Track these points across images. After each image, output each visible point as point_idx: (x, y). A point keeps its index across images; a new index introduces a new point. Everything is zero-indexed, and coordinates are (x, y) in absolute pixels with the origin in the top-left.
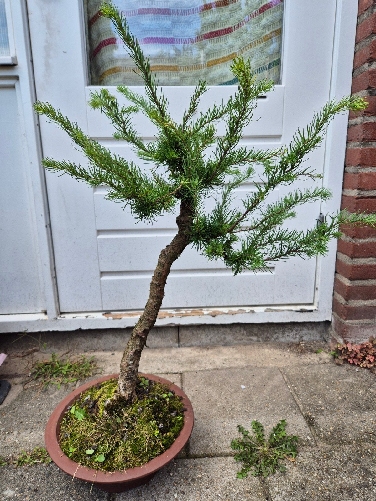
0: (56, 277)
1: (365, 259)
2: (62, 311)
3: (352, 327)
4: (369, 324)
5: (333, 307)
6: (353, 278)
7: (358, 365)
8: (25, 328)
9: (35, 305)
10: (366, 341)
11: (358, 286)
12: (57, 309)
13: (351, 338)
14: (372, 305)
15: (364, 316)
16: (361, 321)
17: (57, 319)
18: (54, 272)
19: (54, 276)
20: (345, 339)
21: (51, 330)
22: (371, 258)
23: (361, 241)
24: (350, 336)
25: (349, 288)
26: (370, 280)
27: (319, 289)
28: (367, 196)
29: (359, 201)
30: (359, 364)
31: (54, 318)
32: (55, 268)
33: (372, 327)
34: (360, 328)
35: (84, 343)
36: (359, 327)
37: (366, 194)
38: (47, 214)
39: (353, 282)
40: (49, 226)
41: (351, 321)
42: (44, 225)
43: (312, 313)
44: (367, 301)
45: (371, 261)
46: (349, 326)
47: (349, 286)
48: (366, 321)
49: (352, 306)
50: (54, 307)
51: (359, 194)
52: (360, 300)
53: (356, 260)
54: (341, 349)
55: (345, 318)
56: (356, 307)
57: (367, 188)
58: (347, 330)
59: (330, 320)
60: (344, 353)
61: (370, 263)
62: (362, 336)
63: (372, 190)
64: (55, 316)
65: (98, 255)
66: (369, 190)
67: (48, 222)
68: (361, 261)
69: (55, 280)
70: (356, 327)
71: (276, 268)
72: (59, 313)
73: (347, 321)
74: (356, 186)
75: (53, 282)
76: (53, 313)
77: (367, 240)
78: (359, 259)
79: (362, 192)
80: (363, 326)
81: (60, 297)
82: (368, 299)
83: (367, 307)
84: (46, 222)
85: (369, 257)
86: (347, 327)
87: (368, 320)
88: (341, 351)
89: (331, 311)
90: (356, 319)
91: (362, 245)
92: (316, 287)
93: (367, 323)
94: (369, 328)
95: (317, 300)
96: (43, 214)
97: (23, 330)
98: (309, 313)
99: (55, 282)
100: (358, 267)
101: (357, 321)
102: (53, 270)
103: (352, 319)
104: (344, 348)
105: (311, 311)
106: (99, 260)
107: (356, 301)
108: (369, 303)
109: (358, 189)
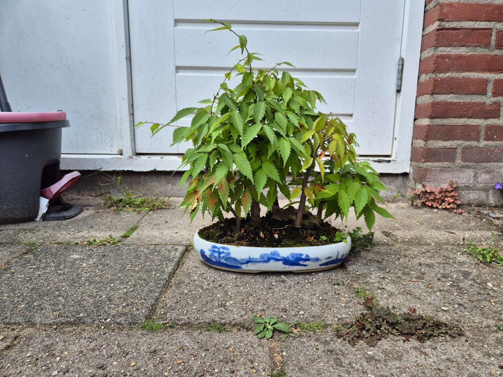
0: (133, 114)
1: (445, 96)
2: (138, 151)
3: (431, 170)
4: (449, 167)
5: (411, 158)
6: (433, 115)
7: (437, 208)
8: (100, 166)
9: (111, 146)
10: (445, 186)
11: (438, 125)
12: (132, 148)
13: (430, 182)
14: (452, 147)
15: (444, 158)
16: (440, 164)
17: (132, 157)
18: (131, 109)
19: (131, 112)
20: (424, 183)
21: (126, 169)
22: (452, 95)
23: (441, 75)
24: (429, 180)
25: (429, 127)
26: (450, 119)
27: (397, 139)
28: (448, 27)
29: (439, 33)
30: (438, 206)
31: (130, 157)
32: (132, 105)
33: (451, 171)
34: (440, 172)
35: (158, 188)
36: (438, 171)
37: (447, 25)
38: (128, 47)
39: (433, 120)
40: (129, 58)
41: (430, 164)
42: (125, 56)
43: (390, 164)
44: (447, 142)
45: (452, 97)
46: (428, 169)
47: (429, 125)
48: (446, 164)
49: (432, 147)
50: (130, 145)
51: (439, 26)
52: (439, 141)
53: (436, 96)
54: (419, 193)
55: (423, 160)
56: (436, 148)
57: (448, 18)
58: (426, 173)
59: (408, 172)
60: (422, 197)
61: (450, 100)
62: (441, 181)
63: (452, 21)
64: (131, 154)
65: (176, 93)
66: (450, 21)
67: (129, 56)
68: (441, 98)
69: (132, 116)
70: (436, 170)
71: (354, 116)
72: (134, 153)
73: (426, 164)
74: (437, 18)
75: (130, 118)
76: (128, 152)
77: (448, 75)
78: (439, 95)
79: (443, 23)
80: (443, 170)
81: (137, 136)
82: (448, 140)
83: (447, 148)
84: (127, 54)
85: (450, 93)
86: (426, 170)
87: (447, 163)
88: (419, 195)
89: (410, 162)
90: (435, 162)
91: (443, 80)
92: (395, 136)
93: (447, 166)
94: (449, 172)
95: (395, 150)
96: (124, 45)
97: (98, 168)
98: (387, 164)
99: (132, 120)
100: (438, 103)
101: (436, 164)
102: (131, 106)
103: (431, 162)
104: (422, 192)
105: (389, 161)
106: (176, 98)
107: (435, 142)
108: (449, 144)
109: (439, 20)
